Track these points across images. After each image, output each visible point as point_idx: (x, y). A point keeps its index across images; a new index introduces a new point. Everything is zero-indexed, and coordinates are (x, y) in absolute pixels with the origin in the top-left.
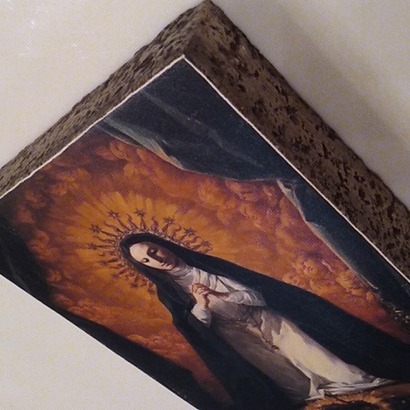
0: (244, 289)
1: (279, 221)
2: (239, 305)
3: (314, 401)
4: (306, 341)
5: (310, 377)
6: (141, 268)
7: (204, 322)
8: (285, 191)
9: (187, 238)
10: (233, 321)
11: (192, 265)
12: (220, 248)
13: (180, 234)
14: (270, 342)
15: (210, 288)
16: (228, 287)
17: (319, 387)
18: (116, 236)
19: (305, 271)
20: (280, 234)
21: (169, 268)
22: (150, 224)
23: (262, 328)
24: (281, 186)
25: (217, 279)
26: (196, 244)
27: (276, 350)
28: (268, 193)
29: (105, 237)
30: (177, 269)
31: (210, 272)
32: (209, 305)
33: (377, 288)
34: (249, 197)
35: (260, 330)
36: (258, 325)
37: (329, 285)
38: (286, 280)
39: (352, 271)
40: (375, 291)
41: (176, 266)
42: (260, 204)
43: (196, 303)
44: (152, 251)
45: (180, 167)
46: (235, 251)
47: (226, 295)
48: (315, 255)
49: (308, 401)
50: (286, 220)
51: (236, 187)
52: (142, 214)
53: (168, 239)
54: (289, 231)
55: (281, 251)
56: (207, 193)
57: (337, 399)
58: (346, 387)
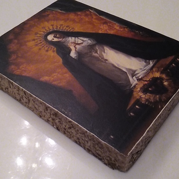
0: (88, 39)
2: (87, 46)
3: (135, 86)
4: (116, 52)
5: (126, 71)
6: (52, 43)
7: (76, 58)
8: (91, 11)
9: (67, 28)
10: (86, 53)
11: (69, 36)
12: (78, 28)
13: (65, 28)
14: (103, 58)
15: (76, 42)
16: (82, 40)
17: (133, 77)
18: (43, 34)
19: (105, 28)
20: (94, 20)
21: (61, 39)
22: (55, 27)
23: (98, 53)
24: (90, 10)
25: (78, 38)
26: (70, 29)
27: (107, 61)
28: (88, 12)
29: (39, 35)
30: (64, 39)
31: (75, 37)
32: (77, 50)
34: (83, 14)
35: (97, 53)
36: (96, 52)
37: (113, 30)
38: (100, 32)
39: (117, 24)
40: (127, 28)
41: (64, 38)
42: (87, 15)
43: (71, 50)
44: (55, 35)
45: (64, 12)
46: (82, 28)
47: (82, 43)
48: (105, 23)
49: (132, 88)
50: (94, 17)
51: (79, 13)
52: (53, 25)
53: (61, 30)
54: (96, 19)
55: (96, 24)
56: (72, 16)
57: (144, 81)
58: (142, 71)
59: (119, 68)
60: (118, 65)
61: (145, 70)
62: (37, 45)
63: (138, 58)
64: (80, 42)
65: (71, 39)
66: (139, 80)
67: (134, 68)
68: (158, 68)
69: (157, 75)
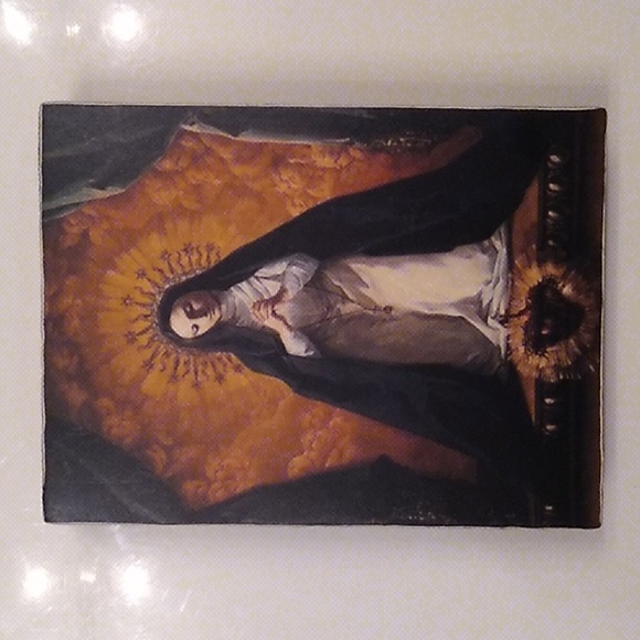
0: (285, 264)
1: (222, 160)
2: (304, 290)
3: (508, 347)
5: (459, 315)
6: (204, 343)
7: (311, 353)
8: (195, 129)
9: (195, 258)
10: (324, 319)
11: (226, 286)
12: (222, 239)
13: (185, 260)
14: (376, 308)
15: (266, 297)
16: (275, 278)
17: (485, 321)
18: (150, 327)
19: (293, 186)
20: (238, 170)
22: (157, 277)
23: (350, 296)
24: (187, 128)
25: (257, 278)
26: (205, 257)
27: (393, 313)
28: (188, 144)
29: (144, 340)
30: (224, 307)
32: (290, 324)
33: (348, 139)
34: (183, 163)
35: (352, 301)
36: (345, 298)
37: (321, 178)
38: (296, 213)
39: (316, 144)
40: (351, 143)
41: (220, 304)
42: (196, 160)
43: (278, 335)
44: (188, 309)
45: (120, 191)
46: (232, 229)
47: (283, 291)
48: (278, 161)
49: (507, 355)
50: (226, 154)
51: (167, 165)
52: (142, 274)
53: (184, 278)
54: (239, 160)
55: (256, 186)
56: (161, 196)
57: (516, 316)
58: (495, 286)
59: (436, 315)
60: (427, 305)
61: (498, 279)
62: (174, 378)
63: (458, 249)
64: (273, 288)
65: (243, 295)
66: (505, 320)
67: (471, 292)
68: (523, 251)
69: (534, 276)
